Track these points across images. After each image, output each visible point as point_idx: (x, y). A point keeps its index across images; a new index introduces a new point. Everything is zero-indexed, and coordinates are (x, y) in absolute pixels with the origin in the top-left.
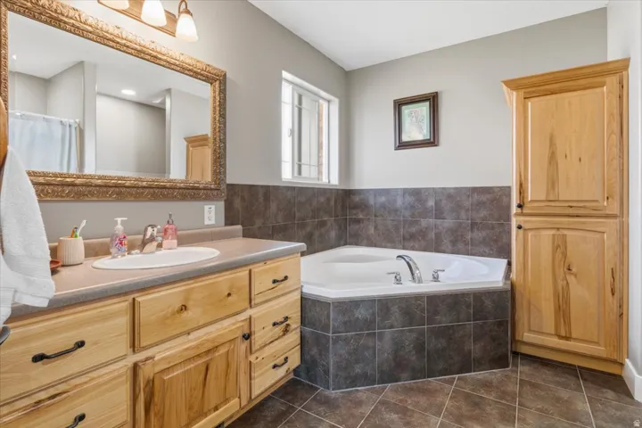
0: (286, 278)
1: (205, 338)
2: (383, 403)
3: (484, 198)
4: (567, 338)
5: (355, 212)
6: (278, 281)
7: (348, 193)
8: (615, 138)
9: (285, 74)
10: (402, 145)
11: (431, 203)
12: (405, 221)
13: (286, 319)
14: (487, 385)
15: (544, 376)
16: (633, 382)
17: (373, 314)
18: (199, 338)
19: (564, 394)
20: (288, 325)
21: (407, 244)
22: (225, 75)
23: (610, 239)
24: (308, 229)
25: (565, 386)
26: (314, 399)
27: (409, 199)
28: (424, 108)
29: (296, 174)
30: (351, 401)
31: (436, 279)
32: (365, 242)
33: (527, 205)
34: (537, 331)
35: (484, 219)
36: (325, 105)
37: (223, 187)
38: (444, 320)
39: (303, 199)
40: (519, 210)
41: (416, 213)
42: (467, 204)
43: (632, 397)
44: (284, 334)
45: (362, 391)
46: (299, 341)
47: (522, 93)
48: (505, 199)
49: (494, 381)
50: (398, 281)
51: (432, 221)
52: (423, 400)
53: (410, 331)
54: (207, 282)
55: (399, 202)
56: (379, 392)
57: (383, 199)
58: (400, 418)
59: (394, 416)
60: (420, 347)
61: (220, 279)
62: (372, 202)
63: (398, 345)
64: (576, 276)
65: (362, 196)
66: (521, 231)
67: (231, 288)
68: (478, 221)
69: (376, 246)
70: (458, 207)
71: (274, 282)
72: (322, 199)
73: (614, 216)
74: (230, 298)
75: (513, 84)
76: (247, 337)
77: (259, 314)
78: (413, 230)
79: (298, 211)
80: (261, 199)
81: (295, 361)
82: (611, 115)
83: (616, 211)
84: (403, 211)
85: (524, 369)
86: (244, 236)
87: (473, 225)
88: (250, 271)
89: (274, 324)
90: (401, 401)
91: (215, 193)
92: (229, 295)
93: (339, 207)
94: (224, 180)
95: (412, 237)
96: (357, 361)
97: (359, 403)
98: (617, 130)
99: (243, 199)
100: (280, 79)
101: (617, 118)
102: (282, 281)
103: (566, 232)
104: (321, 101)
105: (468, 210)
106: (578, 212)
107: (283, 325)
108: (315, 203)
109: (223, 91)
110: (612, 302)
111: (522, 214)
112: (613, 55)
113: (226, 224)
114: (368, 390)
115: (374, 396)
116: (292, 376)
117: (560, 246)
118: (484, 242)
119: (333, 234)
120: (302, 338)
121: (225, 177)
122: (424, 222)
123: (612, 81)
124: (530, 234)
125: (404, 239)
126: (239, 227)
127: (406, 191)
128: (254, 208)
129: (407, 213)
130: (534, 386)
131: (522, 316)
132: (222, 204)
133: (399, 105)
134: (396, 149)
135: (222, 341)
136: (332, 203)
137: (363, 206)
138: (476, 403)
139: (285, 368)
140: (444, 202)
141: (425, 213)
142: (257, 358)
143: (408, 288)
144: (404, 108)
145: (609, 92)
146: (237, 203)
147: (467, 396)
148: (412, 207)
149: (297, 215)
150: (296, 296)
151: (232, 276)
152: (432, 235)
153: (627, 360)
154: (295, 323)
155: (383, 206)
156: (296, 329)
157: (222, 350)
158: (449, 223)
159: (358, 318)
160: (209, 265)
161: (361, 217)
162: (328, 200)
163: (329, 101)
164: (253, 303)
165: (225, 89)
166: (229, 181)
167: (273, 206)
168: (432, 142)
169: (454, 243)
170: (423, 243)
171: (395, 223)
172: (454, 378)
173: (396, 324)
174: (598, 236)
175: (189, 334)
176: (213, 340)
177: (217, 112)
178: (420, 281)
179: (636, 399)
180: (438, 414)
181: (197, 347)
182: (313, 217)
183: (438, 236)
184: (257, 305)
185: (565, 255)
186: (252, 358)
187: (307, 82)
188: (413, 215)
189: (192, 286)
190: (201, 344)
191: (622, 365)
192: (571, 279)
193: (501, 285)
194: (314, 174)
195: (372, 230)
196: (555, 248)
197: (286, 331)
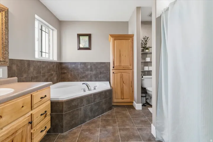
0: (46, 96)
1: (11, 128)
2: (82, 130)
3: (103, 65)
4: (123, 99)
5: (63, 70)
6: (43, 98)
7: (61, 64)
8: (131, 52)
9: (36, 16)
10: (80, 49)
11: (89, 67)
12: (81, 73)
13: (46, 112)
14: (108, 115)
15: (119, 109)
16: (135, 106)
17: (78, 103)
18: (8, 129)
19: (124, 112)
20: (46, 114)
21: (82, 80)
22: (8, 10)
23: (131, 74)
24: (46, 77)
25: (124, 110)
26: (58, 138)
27: (82, 66)
28: (87, 38)
29: (40, 56)
30: (72, 133)
31: (95, 89)
32: (67, 80)
33: (115, 67)
34: (117, 99)
35: (103, 71)
36: (51, 31)
37: (7, 60)
38: (97, 100)
39: (44, 66)
40: (113, 68)
41: (85, 70)
42: (99, 67)
43: (135, 109)
44: (45, 118)
45: (75, 129)
46: (50, 119)
47: (114, 38)
48: (108, 66)
49: (110, 114)
50: (84, 91)
51: (89, 72)
52: (94, 125)
53: (88, 106)
54: (12, 103)
55: (79, 66)
56: (80, 127)
57: (74, 66)
58: (89, 132)
59: (87, 133)
60: (91, 110)
61: (18, 101)
62: (70, 66)
63: (85, 111)
64: (125, 84)
65: (66, 65)
66: (114, 74)
67: (23, 104)
68: (102, 72)
69: (71, 81)
70: (96, 68)
71: (41, 98)
72: (51, 66)
73: (131, 69)
74: (23, 108)
75: (112, 36)
76: (31, 123)
77: (35, 112)
78: (84, 75)
79: (42, 70)
80: (26, 66)
81: (49, 127)
82: (131, 47)
83: (131, 68)
84: (80, 70)
85: (115, 109)
86: (18, 82)
87: (101, 73)
88: (31, 95)
89: (41, 115)
90: (88, 127)
91: (3, 63)
92: (23, 107)
93: (57, 68)
94: (8, 57)
95: (83, 77)
96: (73, 120)
97: (75, 133)
98: (132, 50)
99: (17, 66)
100: (34, 18)
101: (132, 47)
102: (45, 97)
103: (122, 73)
104: (50, 29)
105: (99, 69)
106: (125, 69)
107: (44, 114)
108: (49, 67)
109: (7, 17)
110: (131, 89)
111: (114, 69)
112: (130, 33)
113: (8, 77)
114: (76, 128)
115: (79, 129)
116: (47, 133)
117: (122, 77)
118: (103, 77)
119: (55, 78)
120: (51, 118)
121: (8, 56)
122: (87, 73)
123: (131, 39)
124: (116, 74)
125: (81, 78)
126: (16, 78)
127: (81, 63)
128: (23, 69)
129: (82, 70)
130: (118, 112)
131: (114, 95)
132: (6, 68)
133: (79, 36)
134: (78, 50)
135: (19, 128)
136: (55, 67)
137: (66, 68)
138: (107, 121)
139: (45, 131)
140: (93, 66)
141: (87, 70)
142: (34, 130)
143: (88, 93)
144: (80, 37)
145: (130, 41)
146: (14, 68)
147: (105, 120)
148: (83, 68)
149: (42, 72)
150: (49, 102)
151: (24, 98)
152: (89, 76)
153: (134, 101)
154: (49, 113)
155: (74, 68)
156: (49, 115)
157: (20, 132)
158: (94, 72)
159: (73, 105)
160: (13, 95)
161: (66, 72)
162: (54, 66)
163: (53, 30)
164: (33, 108)
165: (8, 16)
166: (10, 58)
167: (32, 69)
168: (89, 49)
169: (95, 78)
170: (87, 79)
171: (78, 73)
172: (100, 116)
173: (85, 104)
174: (129, 74)
175: (2, 129)
176: (15, 128)
177: (4, 26)
178: (91, 90)
179: (136, 109)
180: (99, 127)
181: (7, 134)
182: (48, 72)
183: (91, 76)
184: (34, 109)
185: (122, 79)
186: (32, 131)
187: (45, 21)
188: (84, 71)
189: (4, 106)
190: (9, 132)
191: (133, 102)
192: (124, 84)
193: (110, 88)
194: (47, 56)
195: (70, 76)
196: (121, 78)
197: (46, 116)
